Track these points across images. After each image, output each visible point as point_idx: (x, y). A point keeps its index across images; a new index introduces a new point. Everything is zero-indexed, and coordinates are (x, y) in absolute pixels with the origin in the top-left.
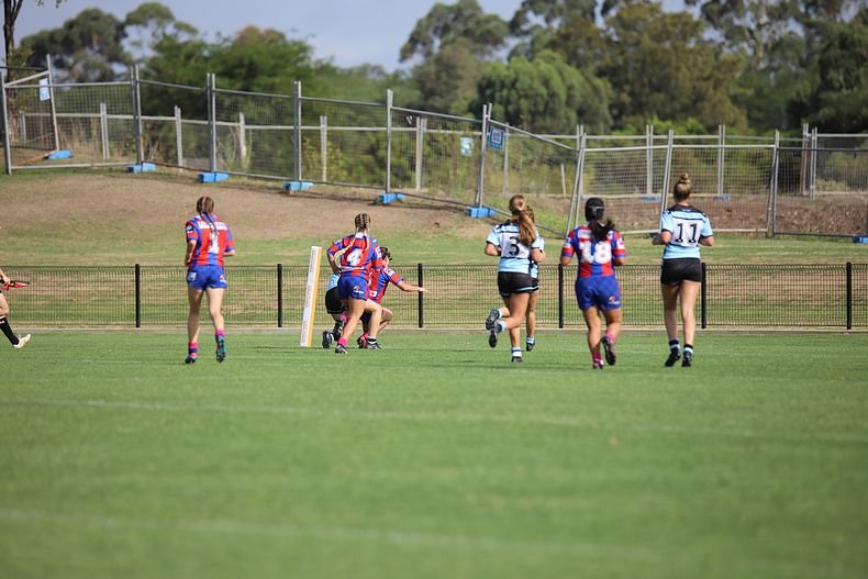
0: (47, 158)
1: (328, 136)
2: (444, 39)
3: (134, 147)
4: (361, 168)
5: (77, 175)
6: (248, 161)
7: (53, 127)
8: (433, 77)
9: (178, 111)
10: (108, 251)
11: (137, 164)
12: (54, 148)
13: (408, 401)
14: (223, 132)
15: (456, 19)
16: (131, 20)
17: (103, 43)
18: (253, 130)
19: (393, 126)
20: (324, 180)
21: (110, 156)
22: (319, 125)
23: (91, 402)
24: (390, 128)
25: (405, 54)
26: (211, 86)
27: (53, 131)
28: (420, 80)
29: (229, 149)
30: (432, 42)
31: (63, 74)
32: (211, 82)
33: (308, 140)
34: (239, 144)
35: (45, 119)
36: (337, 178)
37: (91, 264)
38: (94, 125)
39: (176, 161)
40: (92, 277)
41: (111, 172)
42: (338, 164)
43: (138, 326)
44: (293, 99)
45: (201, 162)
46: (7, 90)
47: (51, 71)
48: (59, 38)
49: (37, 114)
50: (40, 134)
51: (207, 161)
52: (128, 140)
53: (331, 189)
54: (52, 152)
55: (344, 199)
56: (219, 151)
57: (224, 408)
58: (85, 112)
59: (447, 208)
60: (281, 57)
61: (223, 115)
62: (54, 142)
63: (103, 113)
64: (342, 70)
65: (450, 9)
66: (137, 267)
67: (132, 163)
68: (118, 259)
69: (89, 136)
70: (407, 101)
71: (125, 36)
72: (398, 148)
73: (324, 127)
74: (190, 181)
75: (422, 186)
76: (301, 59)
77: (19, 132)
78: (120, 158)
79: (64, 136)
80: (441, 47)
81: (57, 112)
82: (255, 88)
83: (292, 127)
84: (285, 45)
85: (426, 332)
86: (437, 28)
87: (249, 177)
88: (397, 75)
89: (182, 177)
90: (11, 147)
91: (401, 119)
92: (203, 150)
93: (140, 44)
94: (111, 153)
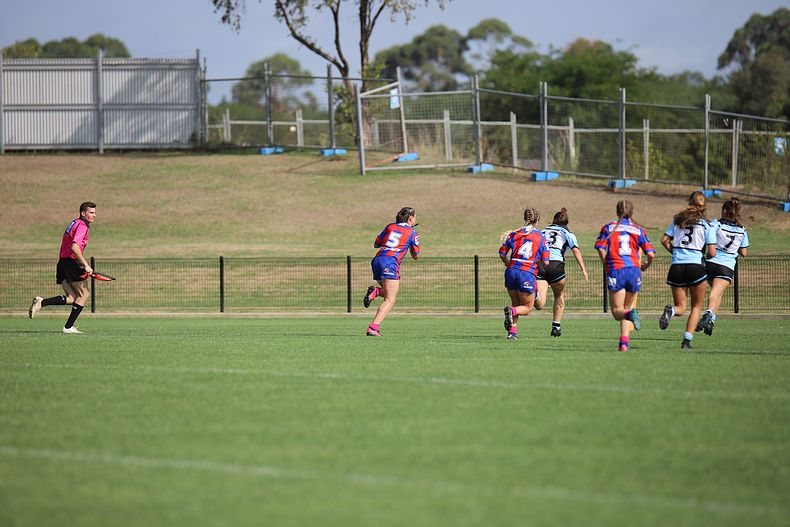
0: (396, 160)
1: (650, 137)
2: (759, 48)
3: (474, 149)
4: (682, 167)
5: (423, 175)
6: (577, 161)
7: (402, 132)
8: (749, 83)
9: (513, 116)
10: (450, 243)
11: (477, 165)
12: (403, 151)
13: (724, 380)
14: (553, 135)
15: (772, 28)
16: (473, 35)
17: (447, 56)
18: (581, 133)
19: (710, 128)
20: (647, 178)
21: (451, 158)
22: (642, 127)
23: (434, 380)
24: (708, 129)
25: (723, 62)
26: (543, 93)
27: (402, 136)
28: (737, 86)
29: (559, 151)
30: (748, 49)
31: (411, 84)
32: (543, 90)
33: (631, 142)
34: (568, 146)
35: (395, 125)
36: (658, 176)
37: (434, 255)
38: (438, 130)
39: (511, 161)
40: (436, 267)
41: (453, 172)
42: (658, 163)
43: (477, 311)
44: (618, 104)
45: (534, 163)
46: (362, 99)
47: (401, 82)
48: (408, 53)
49: (388, 121)
50: (390, 138)
51: (539, 161)
52: (469, 143)
53: (652, 186)
54: (401, 155)
55: (665, 195)
56: (550, 152)
57: (553, 386)
58: (430, 118)
59: (760, 203)
60: (607, 66)
61: (554, 120)
62: (403, 146)
63: (446, 120)
64: (664, 78)
65: (766, 19)
66: (476, 258)
67: (472, 164)
68: (459, 250)
69: (434, 139)
70: (724, 106)
71: (467, 49)
72: (715, 149)
73: (646, 130)
74: (523, 180)
75: (737, 183)
76: (627, 68)
77: (372, 136)
78: (462, 160)
79: (411, 140)
80: (756, 55)
81: (406, 119)
82: (583, 95)
83: (617, 130)
84: (612, 56)
85: (742, 317)
86: (755, 36)
87: (578, 176)
88: (715, 81)
89: (517, 176)
90: (365, 150)
91: (717, 122)
92: (535, 152)
93: (480, 56)
94: (454, 156)
